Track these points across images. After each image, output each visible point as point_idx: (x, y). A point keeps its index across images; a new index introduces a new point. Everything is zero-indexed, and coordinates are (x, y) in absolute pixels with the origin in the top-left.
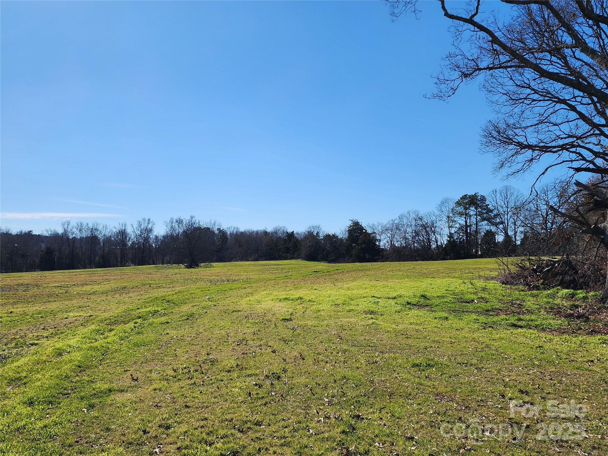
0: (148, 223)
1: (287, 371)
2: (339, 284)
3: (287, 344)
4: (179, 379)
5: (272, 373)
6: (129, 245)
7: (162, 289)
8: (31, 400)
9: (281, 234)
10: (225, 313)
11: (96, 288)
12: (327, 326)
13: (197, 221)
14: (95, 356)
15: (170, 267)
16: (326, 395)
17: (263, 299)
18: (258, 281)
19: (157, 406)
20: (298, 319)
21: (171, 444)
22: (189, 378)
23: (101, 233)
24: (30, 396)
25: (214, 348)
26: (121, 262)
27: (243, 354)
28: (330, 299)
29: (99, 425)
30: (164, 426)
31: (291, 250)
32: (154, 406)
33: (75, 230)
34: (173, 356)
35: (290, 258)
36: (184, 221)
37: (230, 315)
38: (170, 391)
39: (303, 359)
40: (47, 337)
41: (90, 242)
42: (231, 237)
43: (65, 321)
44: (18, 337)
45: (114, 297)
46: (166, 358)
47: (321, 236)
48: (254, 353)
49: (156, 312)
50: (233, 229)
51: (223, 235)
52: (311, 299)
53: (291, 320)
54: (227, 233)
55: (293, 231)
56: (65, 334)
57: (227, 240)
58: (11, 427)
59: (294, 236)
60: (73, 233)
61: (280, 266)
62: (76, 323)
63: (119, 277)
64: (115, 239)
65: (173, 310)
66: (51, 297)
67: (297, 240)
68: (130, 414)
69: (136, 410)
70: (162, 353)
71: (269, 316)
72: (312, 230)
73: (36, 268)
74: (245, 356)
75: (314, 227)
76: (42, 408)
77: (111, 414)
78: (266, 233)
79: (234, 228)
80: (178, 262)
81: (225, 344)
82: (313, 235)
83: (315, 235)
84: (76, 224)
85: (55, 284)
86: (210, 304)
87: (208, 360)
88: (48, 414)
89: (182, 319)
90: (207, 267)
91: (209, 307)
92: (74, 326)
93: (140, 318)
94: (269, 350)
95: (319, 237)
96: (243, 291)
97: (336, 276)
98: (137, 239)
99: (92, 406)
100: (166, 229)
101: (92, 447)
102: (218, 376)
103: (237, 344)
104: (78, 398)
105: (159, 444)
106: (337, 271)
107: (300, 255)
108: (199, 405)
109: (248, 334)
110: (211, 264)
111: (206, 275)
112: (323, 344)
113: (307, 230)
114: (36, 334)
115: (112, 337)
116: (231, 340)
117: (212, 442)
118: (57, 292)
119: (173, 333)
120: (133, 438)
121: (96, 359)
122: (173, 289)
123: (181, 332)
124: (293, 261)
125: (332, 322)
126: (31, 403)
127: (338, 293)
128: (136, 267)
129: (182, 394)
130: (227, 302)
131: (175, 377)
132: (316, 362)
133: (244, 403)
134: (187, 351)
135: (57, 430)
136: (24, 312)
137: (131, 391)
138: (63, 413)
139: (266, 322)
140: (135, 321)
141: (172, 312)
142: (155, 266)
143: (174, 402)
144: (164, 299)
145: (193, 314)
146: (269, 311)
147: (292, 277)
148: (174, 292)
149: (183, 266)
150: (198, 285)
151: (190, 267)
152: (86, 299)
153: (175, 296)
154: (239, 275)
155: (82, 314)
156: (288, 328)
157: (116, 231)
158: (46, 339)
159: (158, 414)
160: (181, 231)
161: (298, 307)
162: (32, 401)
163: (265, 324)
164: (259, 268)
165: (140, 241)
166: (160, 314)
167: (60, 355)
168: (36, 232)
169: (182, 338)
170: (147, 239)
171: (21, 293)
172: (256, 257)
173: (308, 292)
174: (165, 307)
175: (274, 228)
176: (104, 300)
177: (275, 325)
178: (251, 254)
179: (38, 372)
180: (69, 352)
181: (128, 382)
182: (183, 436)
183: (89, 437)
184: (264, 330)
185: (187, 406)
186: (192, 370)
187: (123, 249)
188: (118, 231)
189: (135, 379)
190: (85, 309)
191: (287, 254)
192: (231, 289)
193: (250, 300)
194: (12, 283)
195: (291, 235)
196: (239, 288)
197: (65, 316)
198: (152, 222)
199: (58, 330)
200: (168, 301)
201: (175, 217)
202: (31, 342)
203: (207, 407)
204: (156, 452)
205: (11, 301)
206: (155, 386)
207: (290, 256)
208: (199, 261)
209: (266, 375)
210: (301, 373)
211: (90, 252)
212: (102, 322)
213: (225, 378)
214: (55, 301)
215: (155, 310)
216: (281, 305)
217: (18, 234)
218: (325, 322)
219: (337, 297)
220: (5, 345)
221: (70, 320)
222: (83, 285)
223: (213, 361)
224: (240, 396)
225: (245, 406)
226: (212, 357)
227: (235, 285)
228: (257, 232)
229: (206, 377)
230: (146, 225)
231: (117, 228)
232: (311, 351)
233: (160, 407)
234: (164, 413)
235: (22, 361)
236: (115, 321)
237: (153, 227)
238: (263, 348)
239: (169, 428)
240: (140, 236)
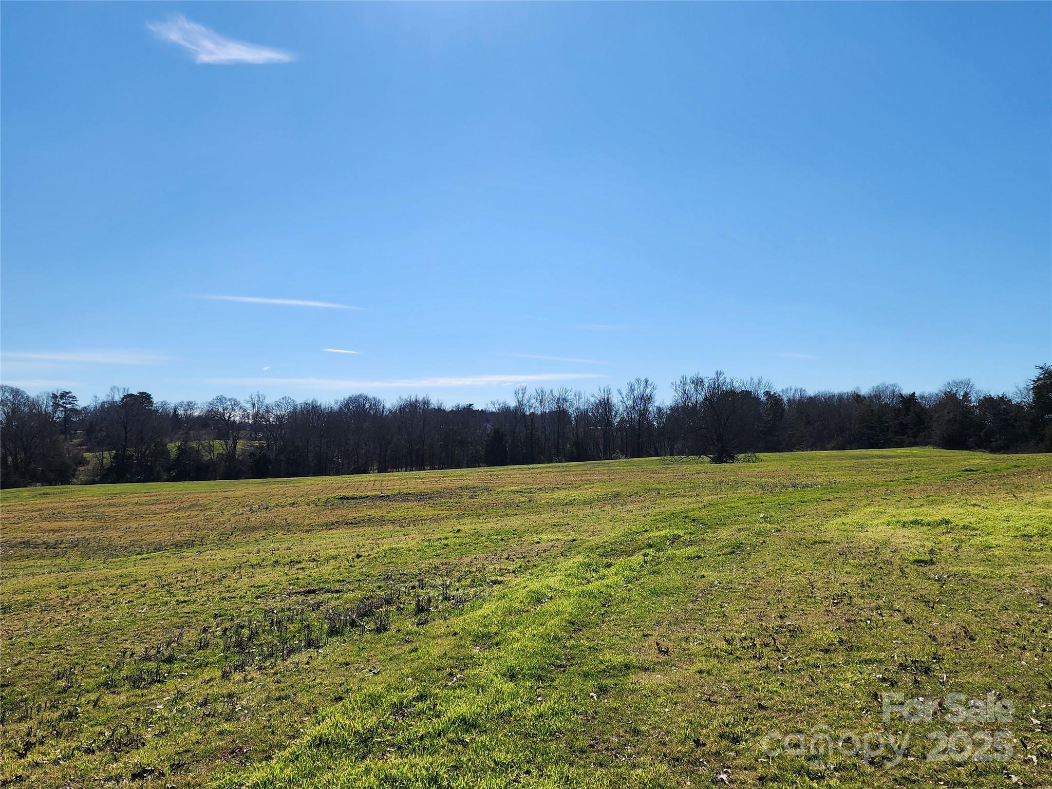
0: (646, 387)
1: (943, 659)
2: (1027, 496)
3: (933, 607)
4: (737, 657)
5: (912, 661)
6: (616, 424)
7: (680, 499)
8: (511, 671)
9: (889, 399)
10: (800, 544)
11: (574, 494)
12: (1010, 577)
13: (728, 380)
14: (592, 608)
15: (685, 459)
16: (1034, 711)
17: (869, 522)
18: (851, 487)
19: (710, 701)
20: (946, 561)
21: (745, 769)
22: (756, 657)
23: (572, 405)
24: (509, 664)
25: (790, 606)
26: (605, 451)
27: (848, 621)
28: (1010, 524)
29: (620, 722)
30: (728, 736)
31: (911, 429)
32: (705, 700)
33: (533, 401)
34: (719, 615)
35: (909, 443)
36: (706, 380)
37: (809, 548)
38: (727, 678)
39: (972, 639)
40: (514, 572)
41: (556, 419)
42: (790, 405)
43: (536, 548)
44: (474, 569)
45: (604, 511)
46: (708, 619)
47: (973, 399)
48: (869, 622)
49: (676, 538)
50: (793, 391)
51: (776, 404)
52: (967, 524)
53: (932, 562)
54: (782, 400)
55: (914, 393)
56: (540, 568)
57: (782, 413)
58: (491, 712)
59: (916, 402)
60: (531, 407)
61: (891, 460)
62: (553, 550)
63: (605, 477)
64: (594, 415)
65: (705, 536)
66: (509, 507)
67: (923, 409)
68: (667, 710)
69: (676, 704)
70: (700, 610)
71: (887, 554)
72: (954, 390)
73: (481, 463)
74: (852, 624)
75: (957, 384)
76: (530, 685)
77: (637, 706)
78: (857, 397)
79: (796, 390)
80: (699, 453)
81: (809, 600)
82: (957, 398)
83: (961, 398)
84: (535, 392)
85: (512, 488)
86: (768, 528)
87: (783, 628)
88: (540, 696)
89: (723, 552)
90: (749, 461)
91: (767, 533)
92: (551, 556)
93: (651, 546)
94: (898, 617)
95: (970, 401)
96: (826, 505)
97: (1015, 479)
98: (628, 413)
99: (602, 691)
100: (675, 396)
101: (617, 757)
102: (807, 659)
103: (833, 603)
104: (579, 674)
105: (724, 766)
106: (1016, 470)
107: (929, 438)
108: (782, 706)
109: (850, 585)
110: (757, 455)
111: (752, 476)
112: (1010, 612)
113: (943, 389)
114: (497, 567)
115: (613, 577)
116: (819, 595)
117: (820, 774)
118: (517, 501)
119: (712, 576)
120: (680, 750)
121: (594, 613)
122: (698, 498)
123: (726, 575)
124: (915, 450)
125: (1021, 569)
126: (512, 676)
127: (1026, 513)
128: (628, 460)
129: (749, 685)
130: (799, 524)
131: (731, 653)
132: (1001, 646)
133: (867, 712)
134: (743, 609)
135: (558, 724)
136: (476, 531)
137: (660, 670)
138: (562, 697)
139: (882, 565)
140: (643, 551)
141: (704, 540)
142: (659, 458)
143: (737, 697)
144: (686, 517)
145: (741, 543)
146: (886, 543)
147: (920, 481)
148: (700, 505)
149: (706, 459)
150: (740, 492)
151: (719, 460)
152: (562, 513)
153: (704, 512)
154: (812, 476)
155: (560, 537)
156: (929, 579)
157: (595, 401)
158: (513, 574)
159: (715, 715)
160: (701, 398)
161: (943, 538)
162: (513, 674)
163: (881, 568)
164: (852, 462)
165: (633, 416)
166: (683, 542)
167: (539, 601)
168: (477, 407)
169: (730, 585)
170: (644, 413)
171: (465, 500)
172: (839, 443)
173: (960, 511)
174: (690, 531)
175: (873, 388)
176: (589, 514)
177: (902, 571)
178: (830, 437)
179: (514, 628)
180: (551, 598)
181: (652, 656)
182: (764, 758)
183: (608, 740)
184: (881, 579)
185: (762, 707)
186: (758, 642)
187: (607, 430)
188: (598, 401)
189: (663, 651)
190: (563, 528)
191: (902, 437)
192: (803, 502)
193: (843, 523)
194: (454, 485)
195: (910, 401)
196: (817, 500)
197: (536, 540)
198: (651, 384)
199: (528, 561)
200: (694, 520)
201: (690, 374)
202: (493, 578)
203: (798, 711)
204: (722, 779)
205: (455, 513)
206: (699, 666)
207: (908, 441)
208: (734, 450)
209: (901, 664)
210: (973, 664)
211: (556, 436)
212: (592, 550)
213: (822, 663)
214: (516, 515)
215: (674, 535)
216: (906, 535)
217: (454, 409)
218: (1007, 570)
219: (1027, 522)
220: (458, 581)
221: (543, 545)
222: (553, 489)
223: (794, 630)
224: (856, 697)
225: (869, 717)
226: (790, 623)
227: (809, 495)
228: (841, 397)
229: (785, 659)
230: (642, 389)
231: (596, 396)
232: (986, 625)
233: (715, 702)
234: (723, 714)
235: (487, 608)
236: (613, 550)
237: (654, 393)
238: (885, 612)
239: (738, 741)
240: (633, 408)
